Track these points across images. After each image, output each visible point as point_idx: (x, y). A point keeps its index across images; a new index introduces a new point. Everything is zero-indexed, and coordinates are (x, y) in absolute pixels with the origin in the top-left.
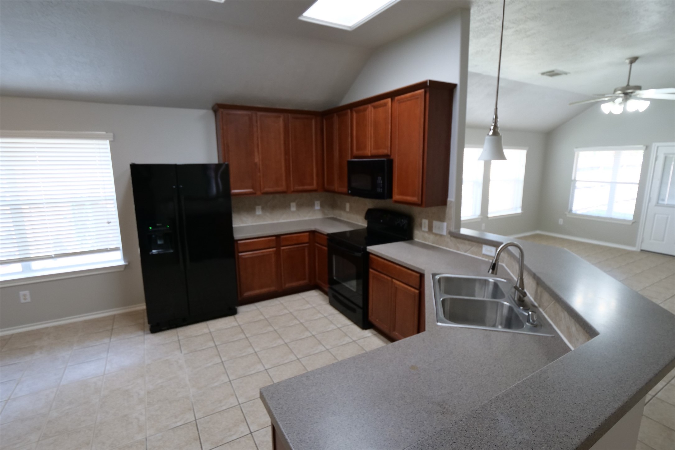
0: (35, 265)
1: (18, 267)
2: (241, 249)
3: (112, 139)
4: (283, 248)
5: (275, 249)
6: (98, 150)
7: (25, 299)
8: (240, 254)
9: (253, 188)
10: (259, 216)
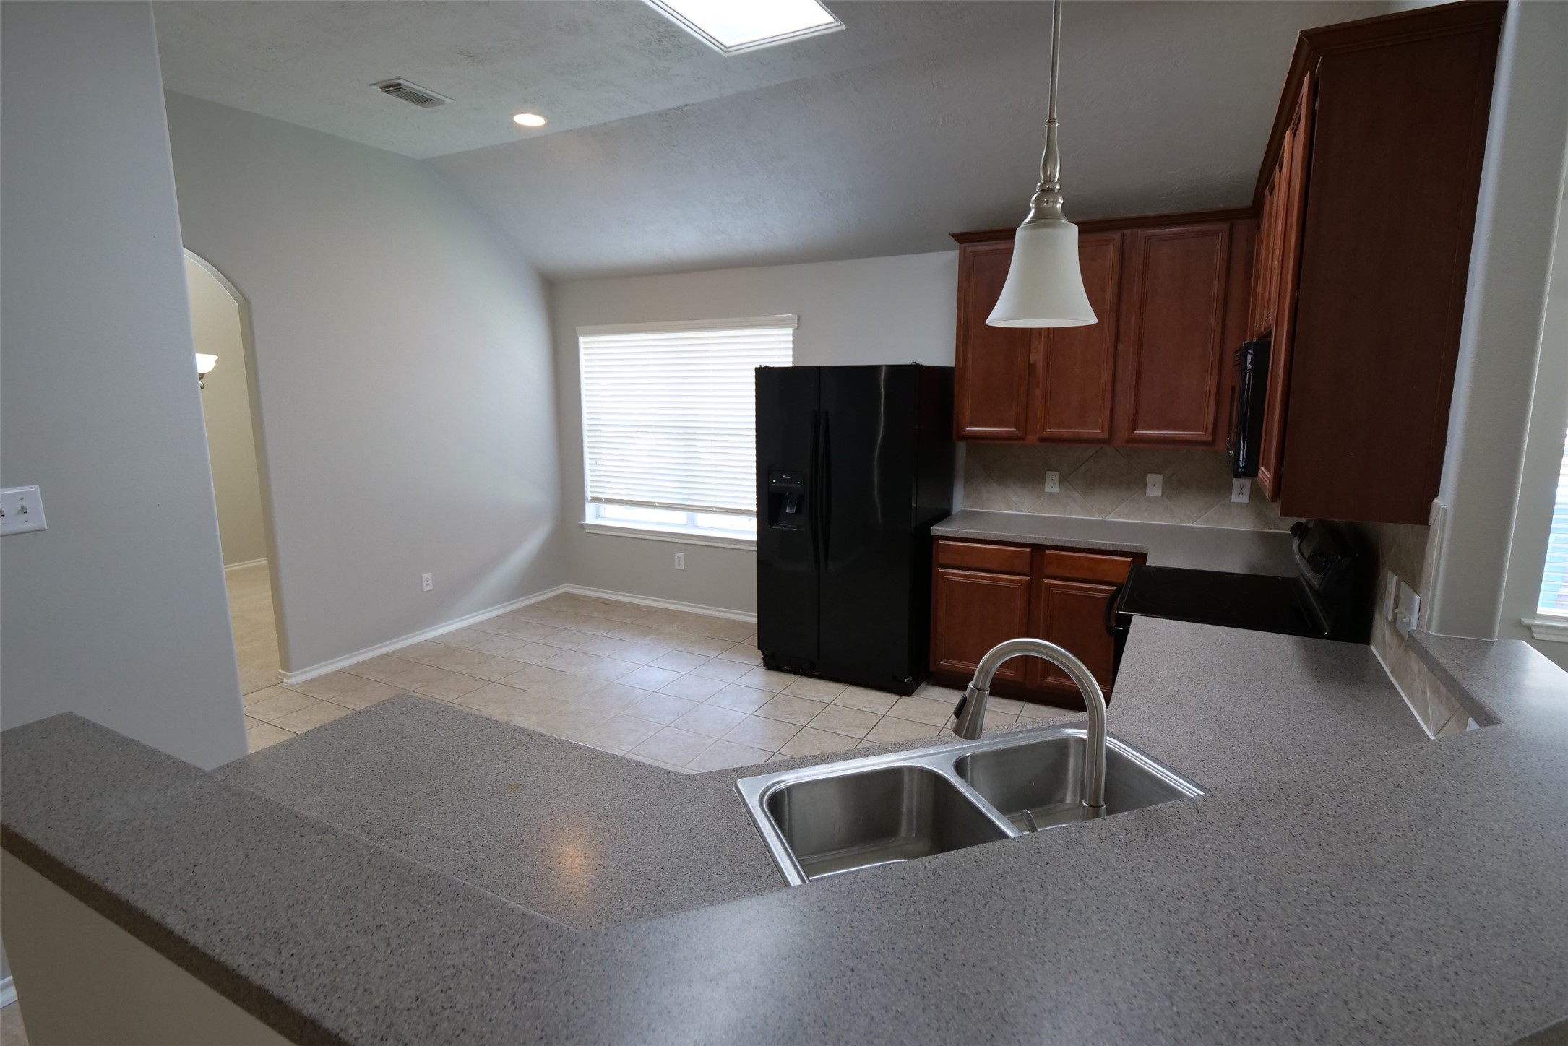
0: (702, 518)
1: (681, 517)
2: (943, 558)
3: (796, 326)
4: (1046, 581)
5: (1027, 578)
6: (777, 346)
7: (679, 564)
8: (940, 570)
9: (1016, 425)
10: (1051, 495)
